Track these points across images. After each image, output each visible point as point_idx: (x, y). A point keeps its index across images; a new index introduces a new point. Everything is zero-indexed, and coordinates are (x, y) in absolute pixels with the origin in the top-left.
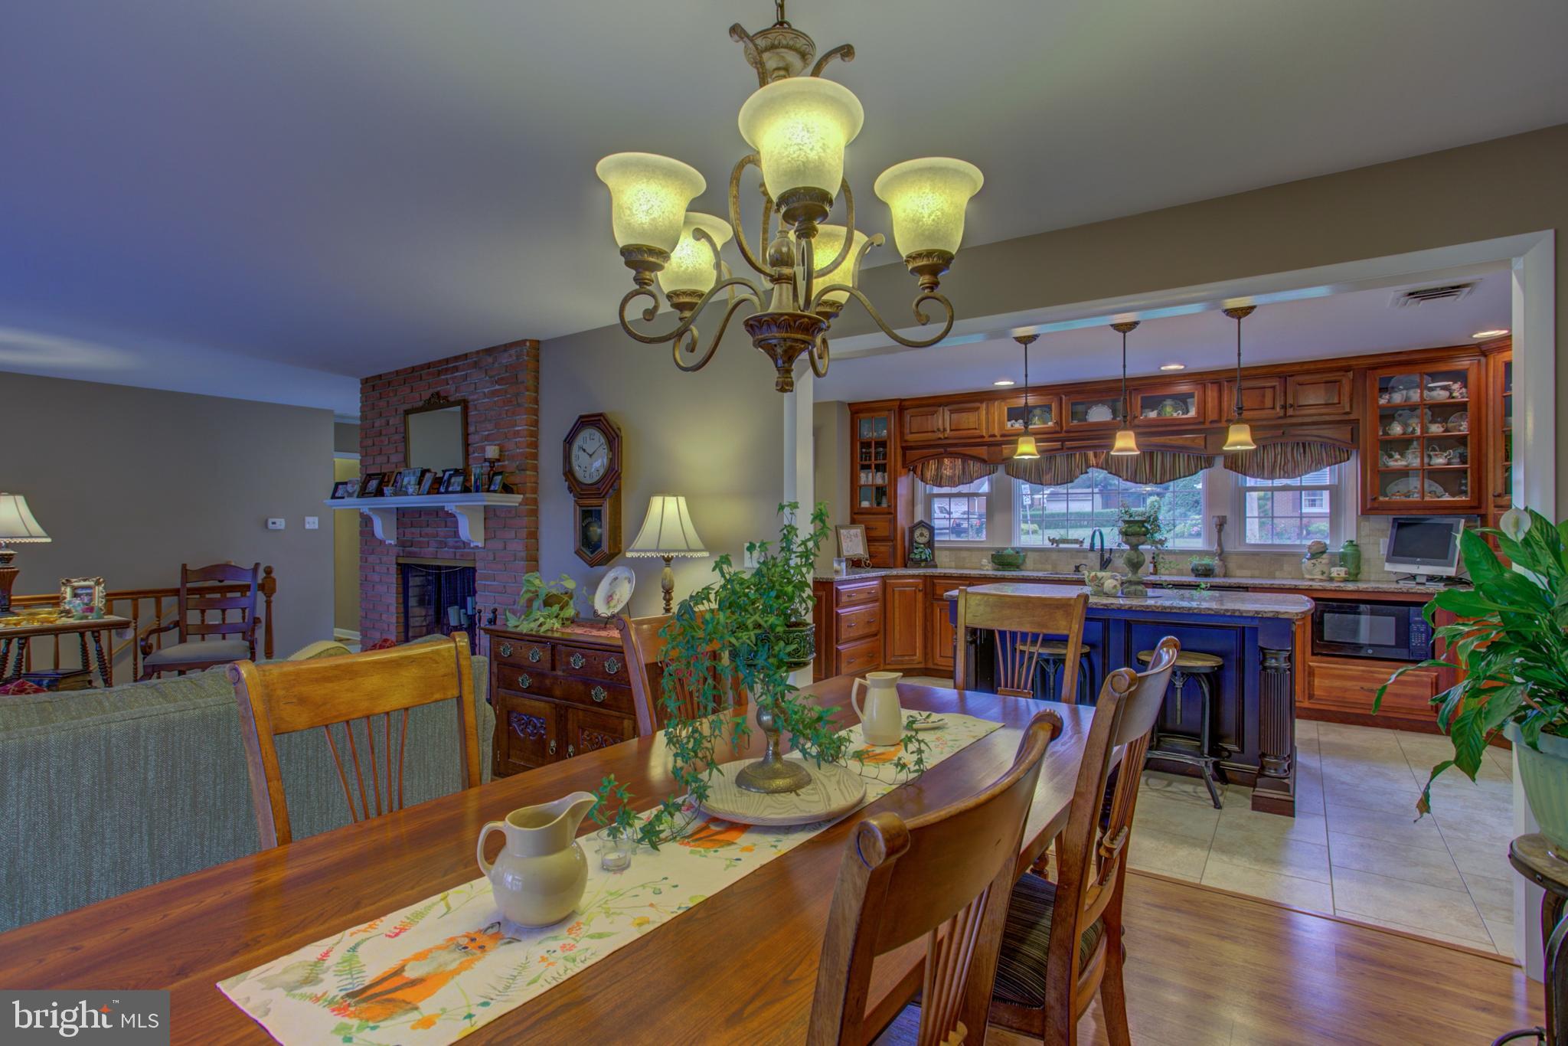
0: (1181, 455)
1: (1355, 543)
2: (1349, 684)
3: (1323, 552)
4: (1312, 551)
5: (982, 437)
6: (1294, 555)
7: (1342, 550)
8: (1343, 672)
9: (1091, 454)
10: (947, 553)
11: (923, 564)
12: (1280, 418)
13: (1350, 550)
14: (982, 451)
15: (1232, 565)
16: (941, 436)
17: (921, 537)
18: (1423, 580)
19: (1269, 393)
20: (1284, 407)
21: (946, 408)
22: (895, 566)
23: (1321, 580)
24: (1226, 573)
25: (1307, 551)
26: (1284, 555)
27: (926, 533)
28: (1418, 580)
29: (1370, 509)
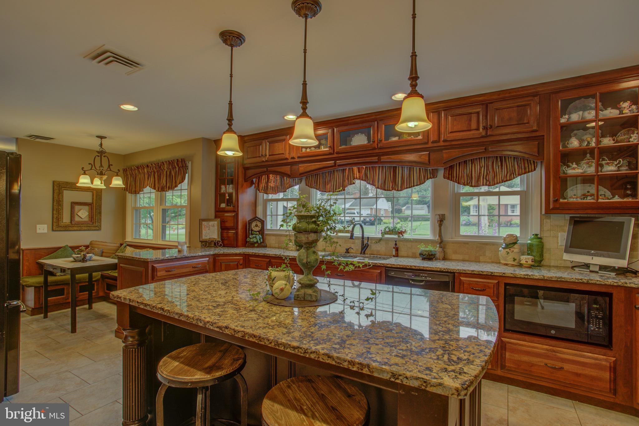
0: (415, 168)
1: (539, 236)
2: (534, 360)
3: (515, 243)
4: (506, 242)
5: (287, 159)
6: (493, 244)
7: (529, 242)
8: (530, 349)
9: (355, 169)
10: (274, 238)
11: (256, 245)
12: (482, 137)
13: (535, 242)
14: (287, 169)
15: (449, 251)
16: (264, 159)
17: (256, 227)
18: (597, 269)
19: (474, 118)
20: (485, 128)
21: (266, 141)
22: (237, 246)
23: (513, 266)
24: (444, 257)
25: (502, 241)
26: (486, 244)
27: (259, 224)
28: (592, 268)
29: (552, 209)
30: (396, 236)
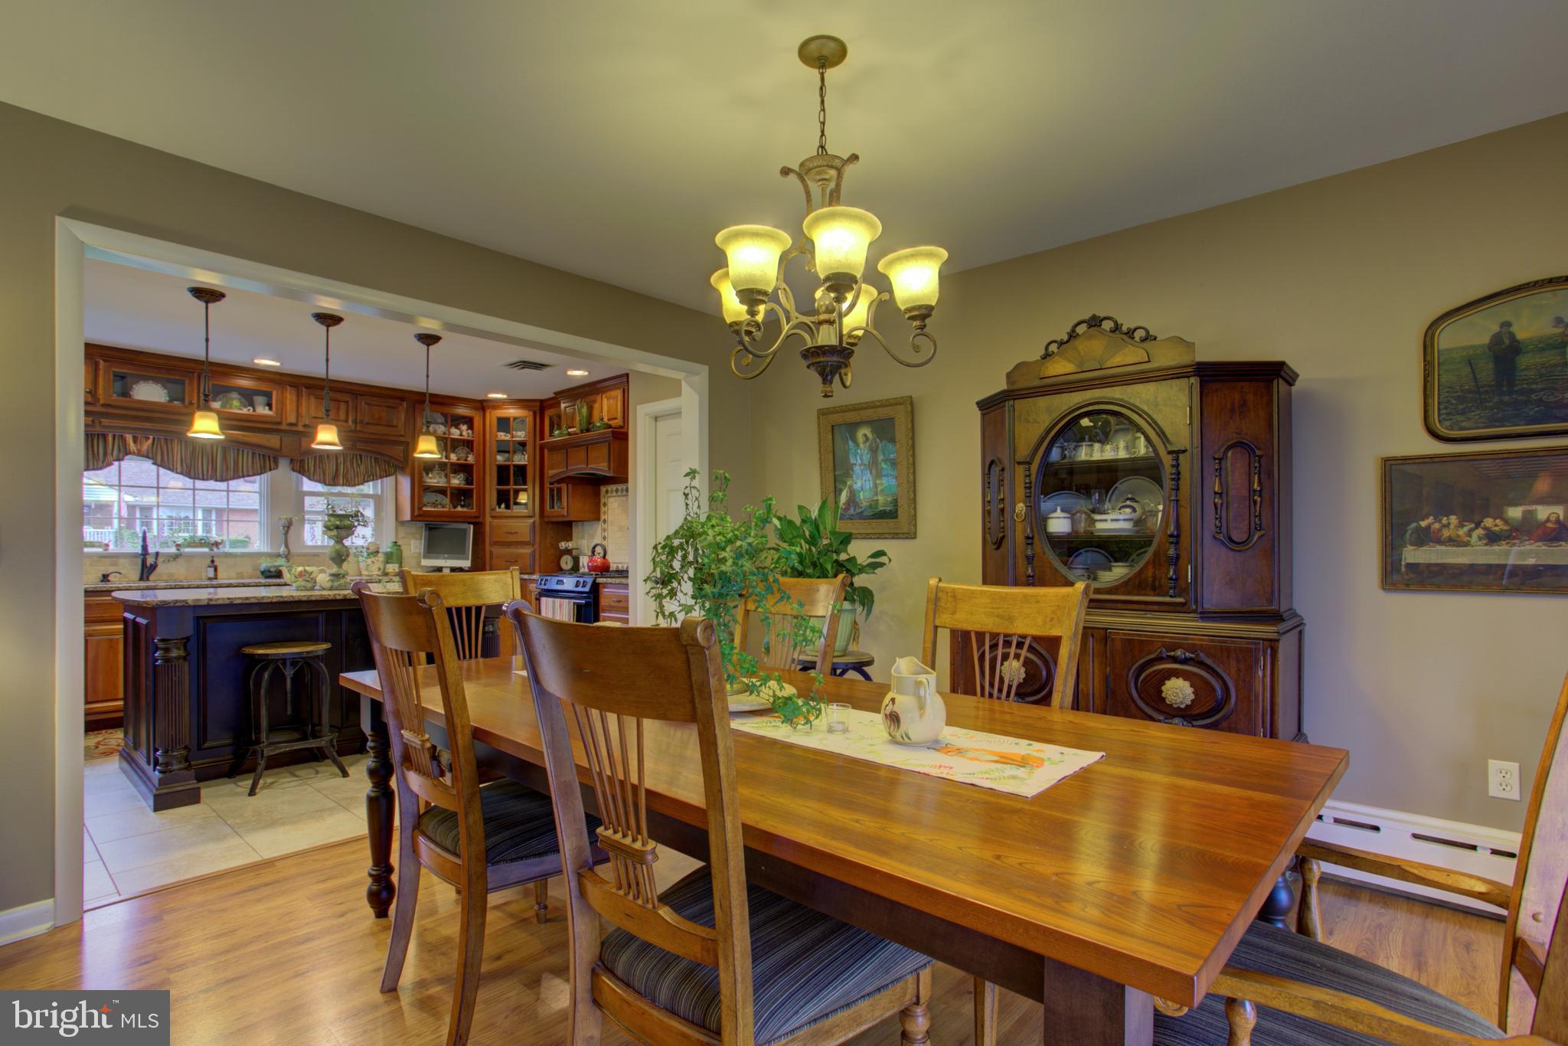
0: (245, 452)
1: (397, 543)
4: (369, 550)
7: (389, 550)
9: (129, 438)
12: (351, 431)
13: (394, 550)
19: (343, 406)
20: (355, 422)
29: (417, 518)
30: (206, 550)
